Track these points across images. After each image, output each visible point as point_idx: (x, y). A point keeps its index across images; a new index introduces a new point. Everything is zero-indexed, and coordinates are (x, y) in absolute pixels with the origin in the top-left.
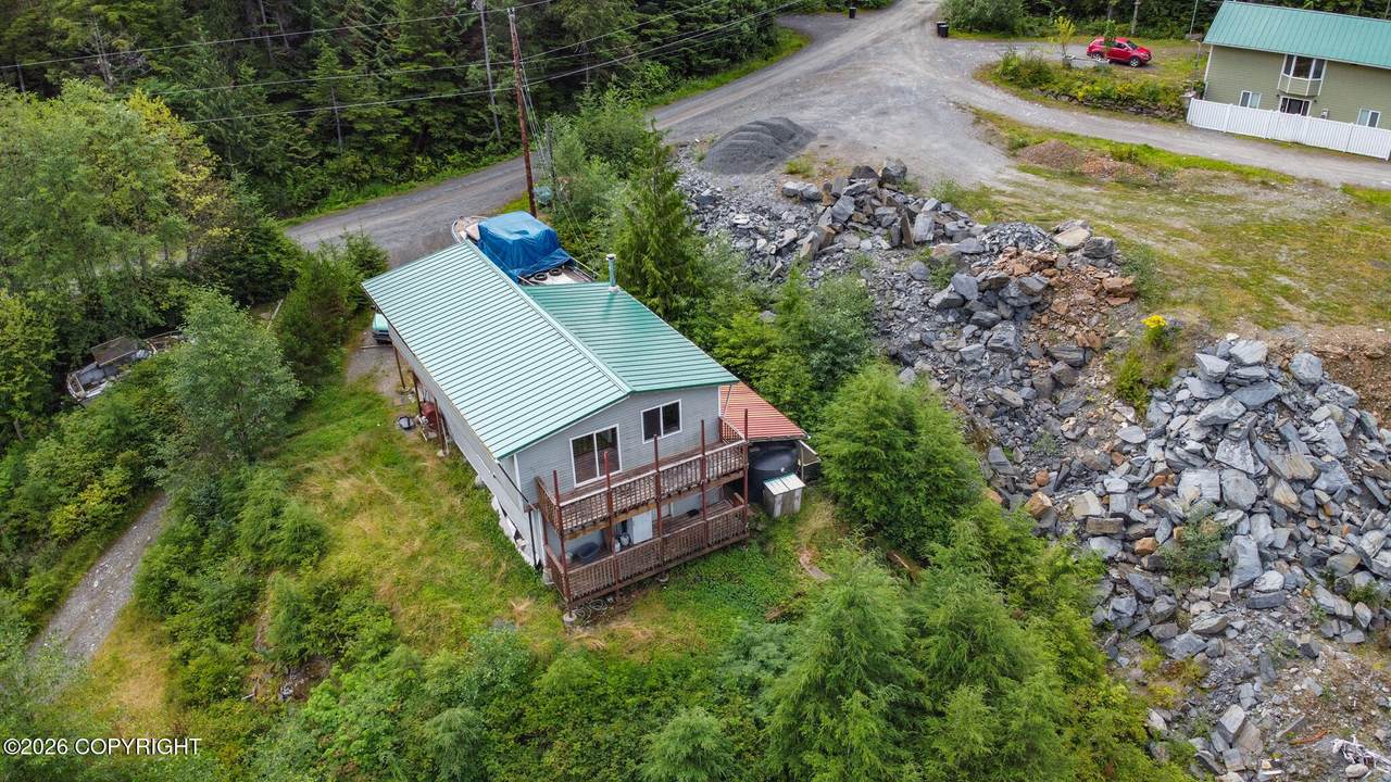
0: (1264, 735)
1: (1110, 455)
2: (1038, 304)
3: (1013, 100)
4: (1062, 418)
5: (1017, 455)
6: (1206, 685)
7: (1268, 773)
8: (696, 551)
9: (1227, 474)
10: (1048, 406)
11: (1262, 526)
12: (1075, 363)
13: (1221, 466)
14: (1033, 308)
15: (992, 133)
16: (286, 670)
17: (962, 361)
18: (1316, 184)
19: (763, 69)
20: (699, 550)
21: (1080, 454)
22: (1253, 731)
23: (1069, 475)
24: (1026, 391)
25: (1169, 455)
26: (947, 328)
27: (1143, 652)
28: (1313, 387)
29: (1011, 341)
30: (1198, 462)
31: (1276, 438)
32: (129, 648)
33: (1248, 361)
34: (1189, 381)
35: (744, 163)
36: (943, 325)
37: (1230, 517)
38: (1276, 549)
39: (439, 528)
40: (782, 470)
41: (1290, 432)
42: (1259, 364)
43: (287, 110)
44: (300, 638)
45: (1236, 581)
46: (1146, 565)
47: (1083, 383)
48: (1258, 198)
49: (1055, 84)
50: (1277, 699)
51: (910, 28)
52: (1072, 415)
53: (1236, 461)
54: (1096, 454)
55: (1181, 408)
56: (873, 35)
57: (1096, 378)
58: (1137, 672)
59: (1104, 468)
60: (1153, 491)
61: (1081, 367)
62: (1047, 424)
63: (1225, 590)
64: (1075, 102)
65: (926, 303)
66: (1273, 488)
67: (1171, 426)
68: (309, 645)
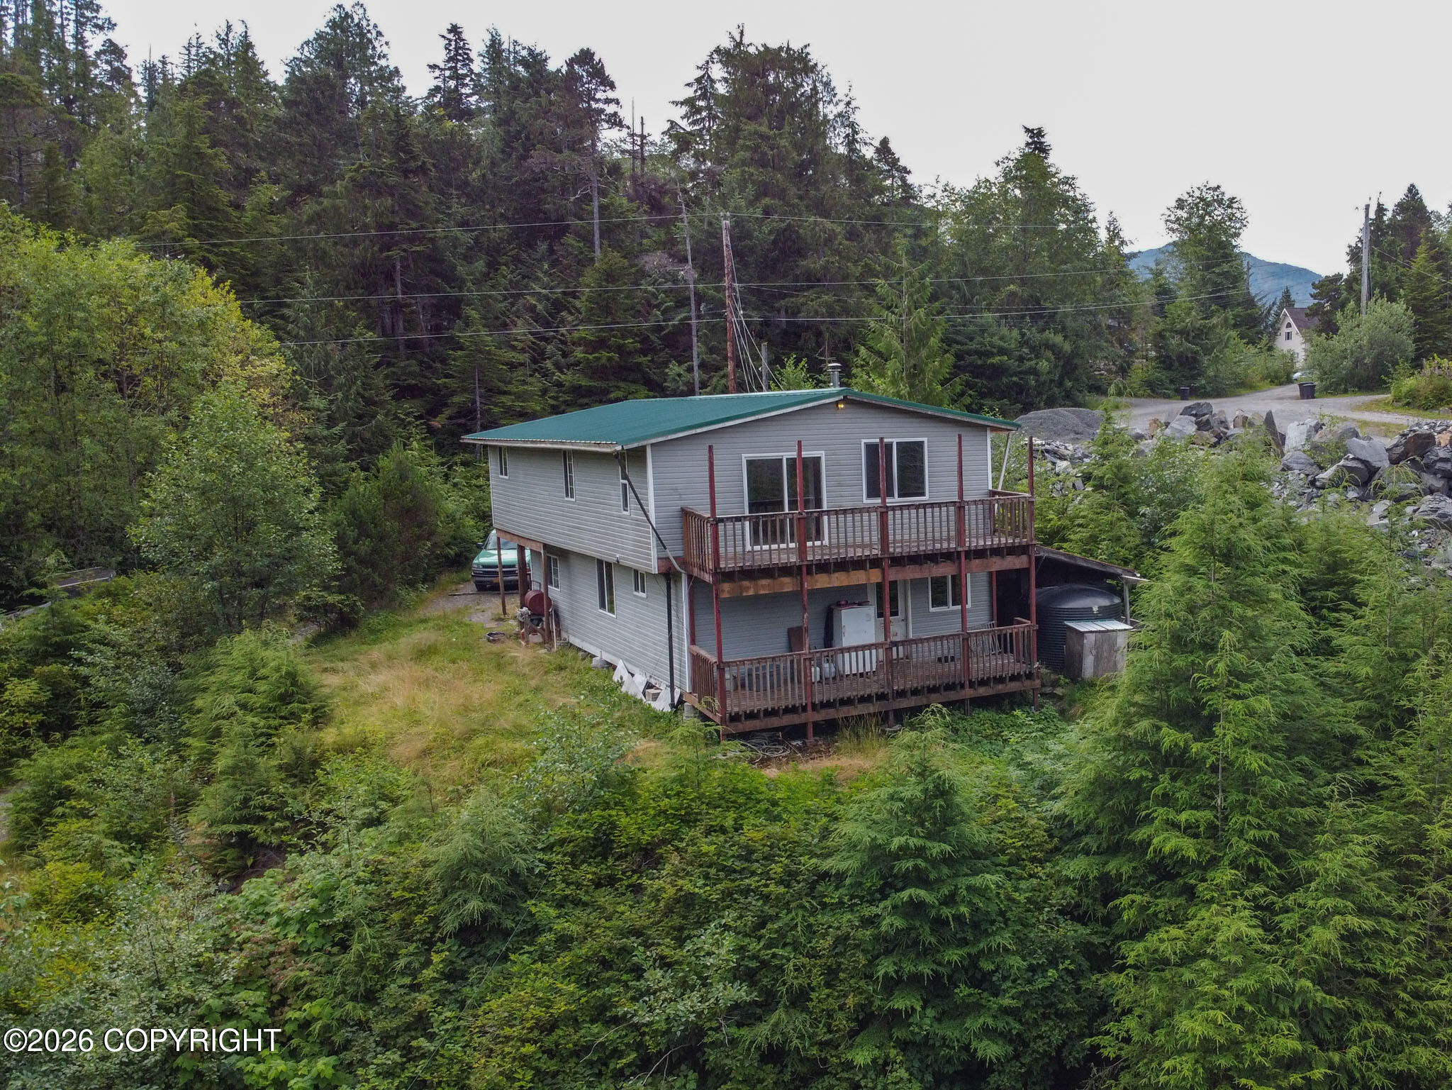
8: (948, 688)
29: (1449, 510)
40: (1096, 610)
43: (412, 405)
65: (1312, 482)
68: (258, 830)
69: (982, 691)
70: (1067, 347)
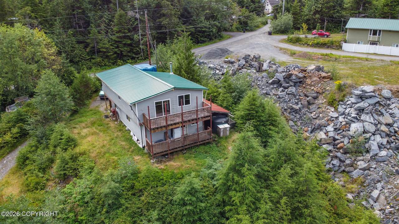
0: (386, 198)
1: (327, 121)
2: (301, 81)
3: (291, 46)
4: (311, 113)
5: (298, 123)
6: (365, 185)
7: (389, 210)
8: (195, 143)
9: (365, 123)
10: (307, 110)
11: (378, 138)
12: (314, 97)
13: (363, 121)
14: (300, 82)
15: (285, 52)
16: (60, 182)
17: (279, 98)
18: (382, 60)
19: (219, 42)
20: (196, 143)
21: (318, 122)
22: (382, 197)
23: (315, 128)
24: (300, 106)
25: (346, 120)
26: (274, 89)
27: (343, 177)
28: (389, 99)
29: (294, 91)
30: (355, 120)
31: (379, 113)
32: (11, 178)
33: (368, 91)
34: (350, 99)
35: (213, 57)
36: (273, 88)
37: (368, 135)
38: (383, 145)
39: (113, 139)
40: (223, 122)
41: (383, 111)
42: (372, 92)
43: (82, 46)
44: (65, 170)
45: (371, 154)
46: (341, 152)
47: (317, 102)
48: (365, 63)
49: (303, 42)
50: (389, 186)
51: (261, 34)
52: (314, 111)
53: (368, 119)
54: (323, 122)
55: (348, 106)
56: (250, 35)
57: (321, 100)
58: (342, 183)
59: (326, 125)
60: (342, 131)
61: (316, 98)
62: (306, 115)
63: (368, 157)
64: (309, 46)
65: (267, 83)
66: (380, 127)
67: (346, 111)
68: (67, 172)
69: (201, 143)
70: (219, 25)
